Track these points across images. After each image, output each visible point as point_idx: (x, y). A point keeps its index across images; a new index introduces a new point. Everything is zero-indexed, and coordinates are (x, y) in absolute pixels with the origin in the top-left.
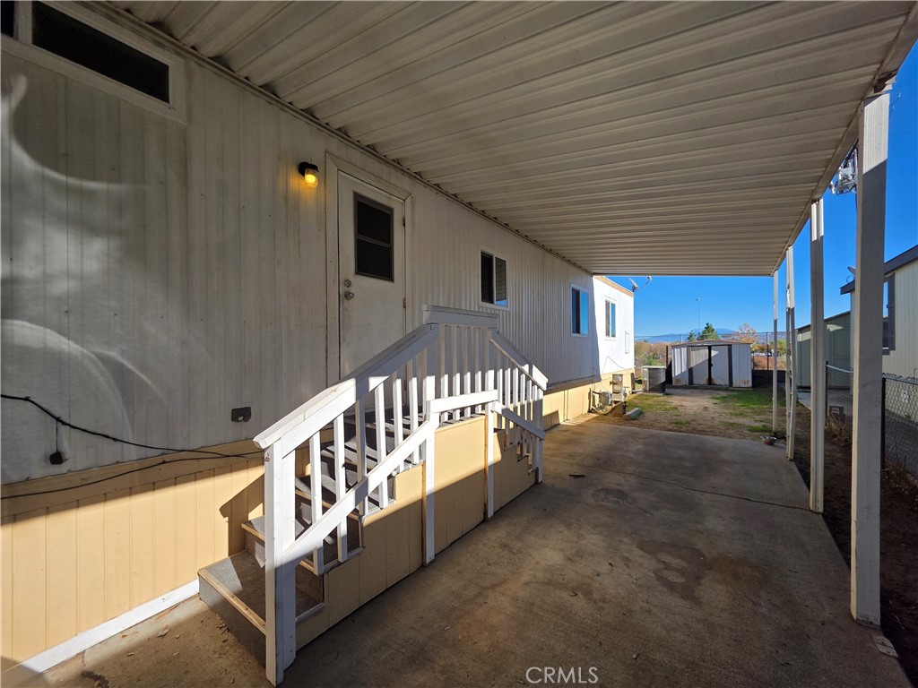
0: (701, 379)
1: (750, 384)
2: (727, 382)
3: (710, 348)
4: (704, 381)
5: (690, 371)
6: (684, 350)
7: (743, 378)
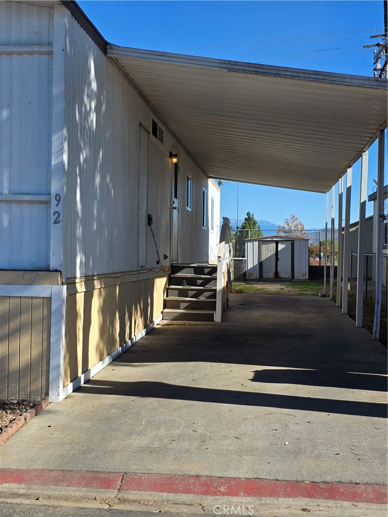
0: (269, 273)
1: (307, 277)
2: (289, 275)
3: (277, 243)
4: (271, 275)
5: (261, 264)
6: (256, 243)
7: (302, 271)
